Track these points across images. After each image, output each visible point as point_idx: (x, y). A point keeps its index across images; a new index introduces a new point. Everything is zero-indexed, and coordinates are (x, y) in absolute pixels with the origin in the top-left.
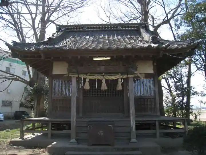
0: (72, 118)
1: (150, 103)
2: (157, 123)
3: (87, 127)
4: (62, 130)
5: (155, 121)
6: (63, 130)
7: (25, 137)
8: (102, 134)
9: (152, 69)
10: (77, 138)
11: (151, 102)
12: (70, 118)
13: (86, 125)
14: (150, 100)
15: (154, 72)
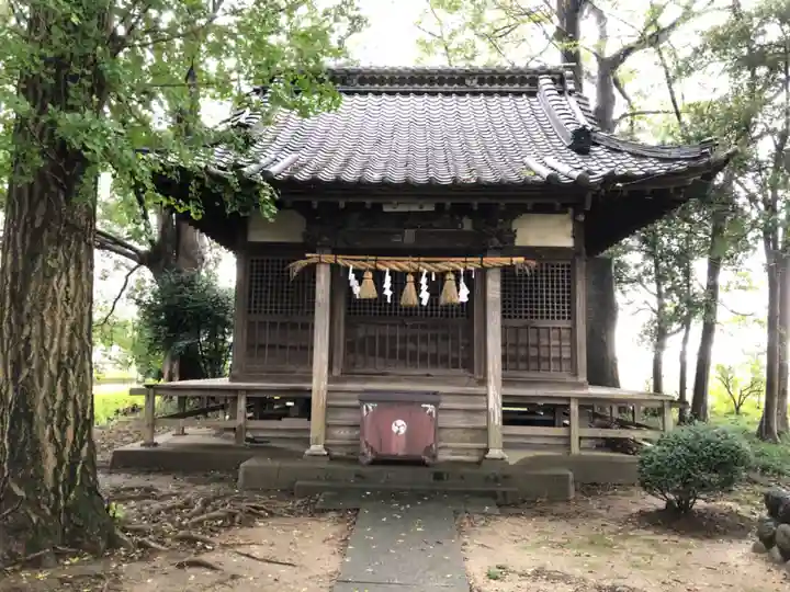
0: (314, 380)
1: (557, 343)
2: (574, 407)
3: (358, 408)
4: (280, 419)
5: (569, 399)
6: (284, 420)
7: (159, 439)
8: (403, 431)
9: (571, 234)
10: (329, 441)
11: (560, 340)
12: (310, 380)
13: (356, 403)
14: (556, 331)
15: (575, 242)
